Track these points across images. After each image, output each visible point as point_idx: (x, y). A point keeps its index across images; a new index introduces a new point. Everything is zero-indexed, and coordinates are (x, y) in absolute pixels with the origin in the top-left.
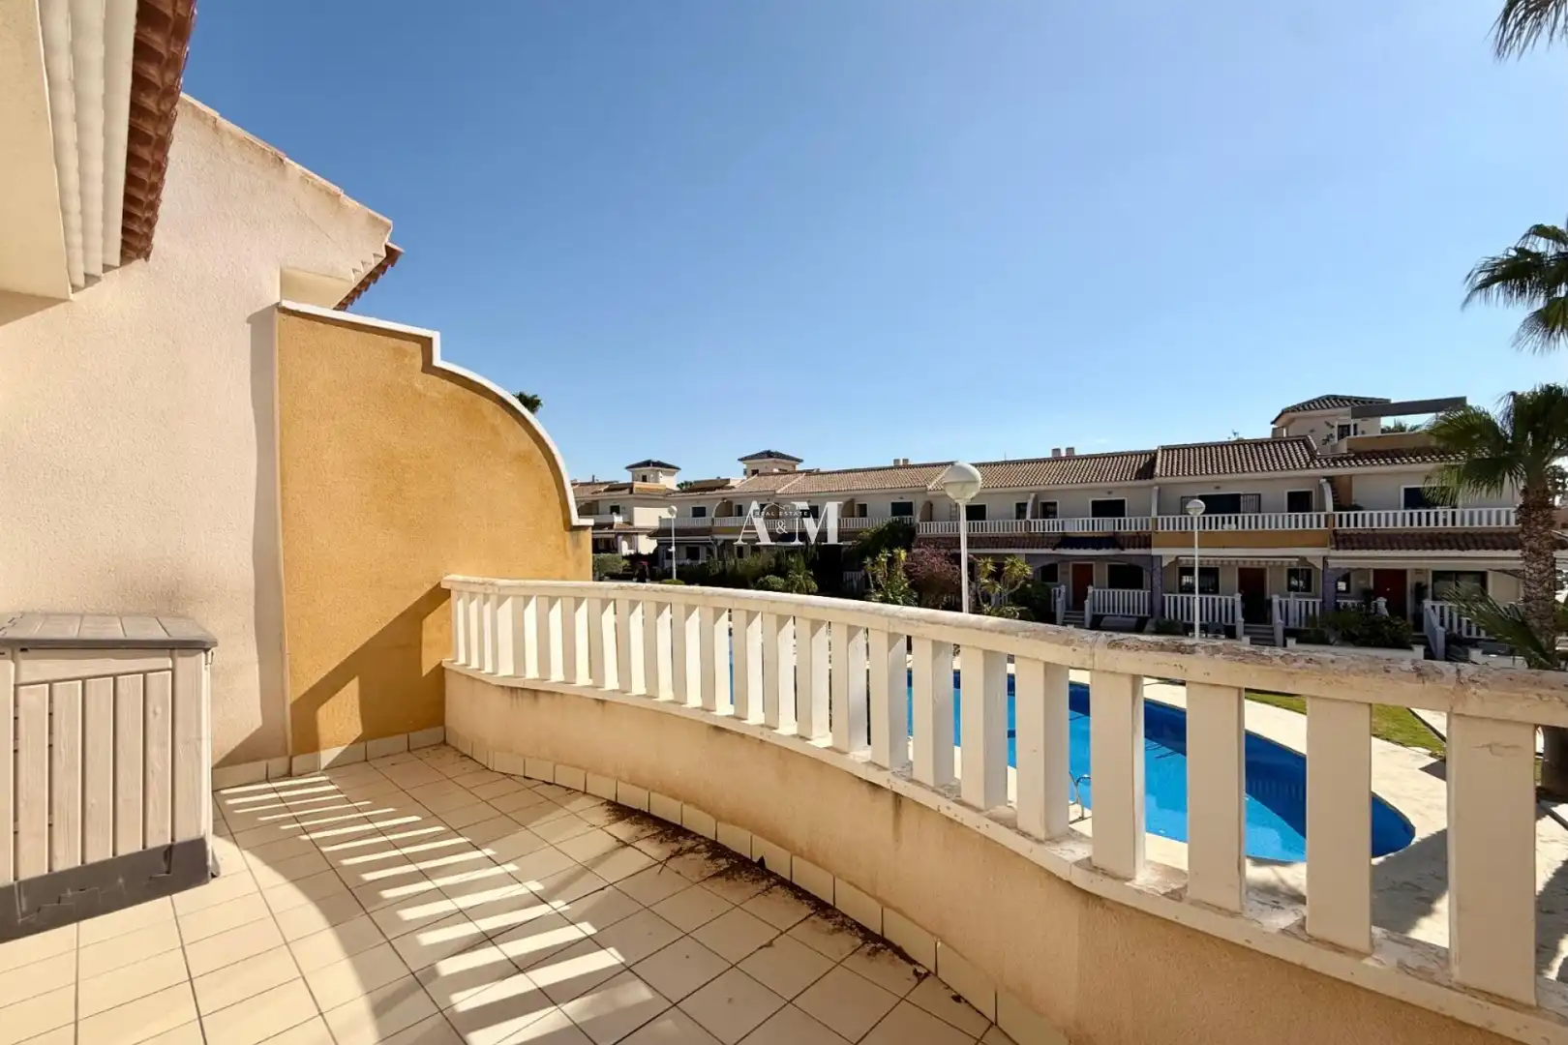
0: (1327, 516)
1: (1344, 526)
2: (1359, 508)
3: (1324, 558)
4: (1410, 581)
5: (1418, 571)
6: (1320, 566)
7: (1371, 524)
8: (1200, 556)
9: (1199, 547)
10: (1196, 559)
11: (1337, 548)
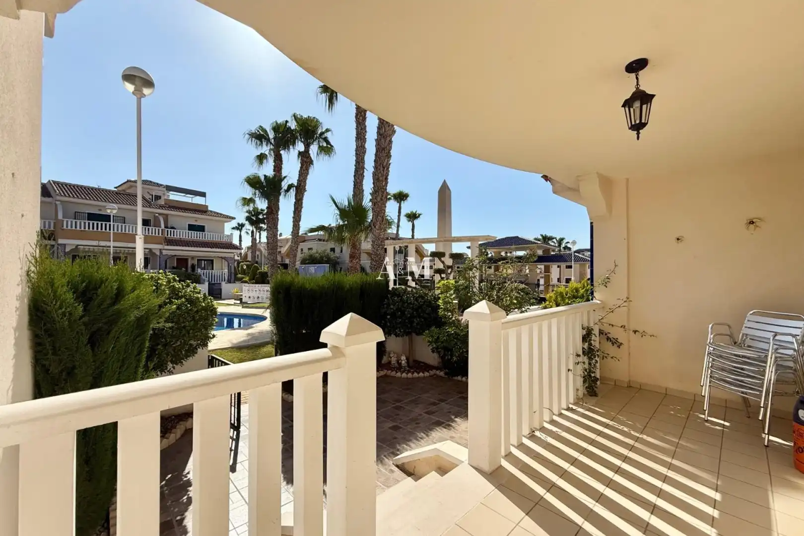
0: (162, 230)
1: (169, 236)
2: (175, 229)
3: (160, 249)
4: (190, 263)
5: (193, 258)
6: (158, 253)
7: (180, 236)
8: (113, 247)
9: (113, 241)
10: (112, 248)
11: (168, 245)
